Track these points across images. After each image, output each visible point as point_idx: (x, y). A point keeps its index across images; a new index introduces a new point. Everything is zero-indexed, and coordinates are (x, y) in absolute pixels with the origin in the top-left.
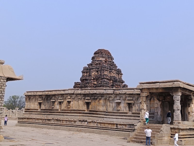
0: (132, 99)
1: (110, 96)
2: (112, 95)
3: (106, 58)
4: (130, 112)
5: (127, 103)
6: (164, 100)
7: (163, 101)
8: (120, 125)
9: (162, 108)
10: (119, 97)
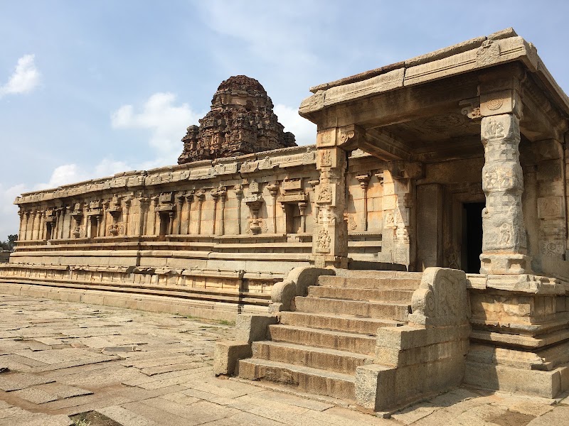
0: (299, 187)
1: (228, 184)
2: (233, 179)
3: (249, 99)
4: (293, 236)
5: (283, 203)
6: (424, 176)
7: (420, 182)
8: (257, 282)
9: (413, 211)
10: (256, 185)
